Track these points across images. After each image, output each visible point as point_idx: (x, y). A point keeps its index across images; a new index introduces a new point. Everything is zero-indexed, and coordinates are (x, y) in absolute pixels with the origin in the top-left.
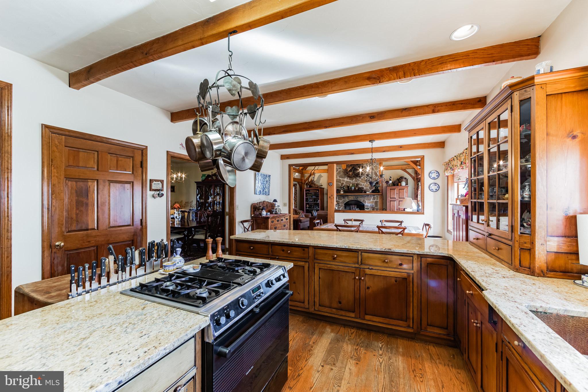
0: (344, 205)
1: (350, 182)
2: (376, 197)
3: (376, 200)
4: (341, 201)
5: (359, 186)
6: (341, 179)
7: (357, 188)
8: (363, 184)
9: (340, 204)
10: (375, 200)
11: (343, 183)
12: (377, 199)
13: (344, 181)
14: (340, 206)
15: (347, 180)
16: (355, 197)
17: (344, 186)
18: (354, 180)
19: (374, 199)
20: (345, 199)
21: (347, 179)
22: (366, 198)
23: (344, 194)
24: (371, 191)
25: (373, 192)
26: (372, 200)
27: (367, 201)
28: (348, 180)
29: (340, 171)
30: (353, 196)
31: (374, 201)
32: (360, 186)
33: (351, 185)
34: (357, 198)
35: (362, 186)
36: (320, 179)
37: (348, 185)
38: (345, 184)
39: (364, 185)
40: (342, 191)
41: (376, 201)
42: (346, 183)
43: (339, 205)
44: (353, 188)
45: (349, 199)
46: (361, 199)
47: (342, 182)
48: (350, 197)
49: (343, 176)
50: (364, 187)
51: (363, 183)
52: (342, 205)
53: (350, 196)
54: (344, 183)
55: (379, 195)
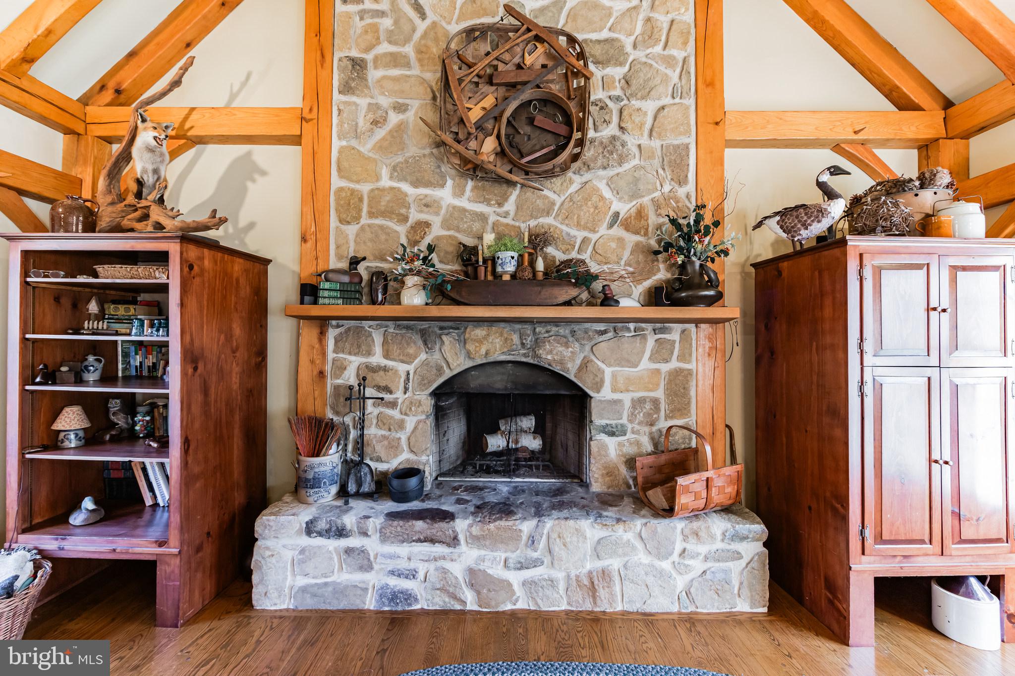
0: (428, 404)
1: (483, 218)
2: (675, 336)
3: (674, 364)
4: (402, 368)
5: (550, 250)
6: (406, 187)
7: (540, 265)
8: (580, 235)
9: (399, 395)
10: (666, 361)
11: (423, 226)
12: (684, 357)
13: (427, 205)
14: (395, 413)
15: (458, 202)
16: (516, 338)
17: (431, 248)
18: (510, 205)
19: (662, 352)
20: (437, 356)
21: (459, 192)
22: (605, 346)
23: (435, 311)
24: (640, 289)
25: (655, 297)
26: (645, 364)
27: (608, 371)
28: (463, 203)
29: (400, 128)
30: (506, 328)
31: (665, 368)
32: (556, 253)
33: (489, 238)
34: (538, 343)
35: (574, 255)
36: (244, 191)
37: (470, 242)
38: (436, 231)
39: (585, 240)
40: (411, 280)
41: (677, 372)
42: (446, 225)
43: (393, 405)
44: (508, 264)
45: (469, 355)
46: (567, 353)
47: (415, 216)
48: (480, 342)
49: (429, 164)
50: (586, 256)
51: (578, 225)
52: (413, 404)
53: (480, 332)
54: (436, 221)
55: (697, 322)
